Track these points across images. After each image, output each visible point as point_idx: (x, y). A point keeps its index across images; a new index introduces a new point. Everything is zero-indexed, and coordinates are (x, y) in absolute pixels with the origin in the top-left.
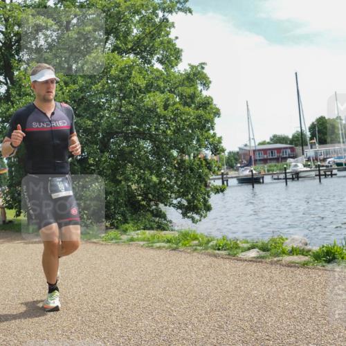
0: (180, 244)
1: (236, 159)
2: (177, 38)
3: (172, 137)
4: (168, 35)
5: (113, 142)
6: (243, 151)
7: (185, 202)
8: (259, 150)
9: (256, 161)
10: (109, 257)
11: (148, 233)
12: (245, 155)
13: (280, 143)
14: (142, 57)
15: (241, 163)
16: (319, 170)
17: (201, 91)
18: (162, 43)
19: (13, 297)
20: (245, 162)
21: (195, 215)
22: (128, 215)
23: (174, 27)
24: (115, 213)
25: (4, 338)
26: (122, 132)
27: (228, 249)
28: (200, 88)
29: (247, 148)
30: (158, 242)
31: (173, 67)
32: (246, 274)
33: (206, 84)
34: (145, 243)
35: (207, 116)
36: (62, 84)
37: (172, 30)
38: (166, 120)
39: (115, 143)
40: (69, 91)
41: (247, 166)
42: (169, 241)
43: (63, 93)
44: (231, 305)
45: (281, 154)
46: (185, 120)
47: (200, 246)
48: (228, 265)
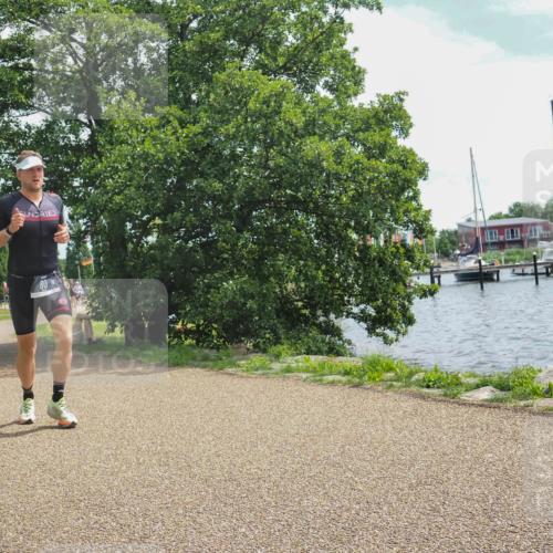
0: (366, 377)
1: (453, 243)
2: (356, 49)
3: (350, 206)
4: (342, 45)
5: (256, 217)
6: (466, 230)
7: (371, 311)
8: (491, 228)
9: (485, 245)
10: (252, 396)
11: (314, 360)
12: (468, 235)
13: (527, 216)
14: (301, 81)
15: (461, 250)
18: (333, 57)
19: (107, 457)
20: (467, 246)
21: (388, 332)
22: (281, 332)
23: (351, 31)
24: (261, 327)
25: (96, 518)
26: (270, 200)
27: (444, 386)
28: (394, 133)
29: (471, 225)
30: (331, 374)
31: (349, 96)
32: (473, 427)
34: (309, 375)
35: (407, 174)
36: (176, 123)
37: (349, 35)
38: (338, 179)
39: (260, 218)
40: (187, 136)
41: (472, 253)
42: (347, 373)
43: (178, 139)
44: (451, 475)
45: (527, 235)
46: (371, 181)
47: (397, 380)
48: (443, 411)
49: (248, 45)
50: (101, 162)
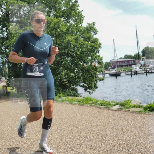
0: (84, 103)
1: (109, 65)
2: (82, 11)
3: (80, 55)
6: (112, 62)
7: (86, 85)
8: (119, 61)
9: (117, 66)
11: (70, 98)
13: (129, 58)
15: (111, 67)
16: (146, 70)
17: (93, 35)
18: (76, 13)
19: (11, 125)
21: (90, 90)
22: (61, 90)
25: (8, 143)
27: (106, 105)
28: (93, 33)
29: (114, 60)
30: (75, 102)
32: (114, 116)
33: (96, 32)
34: (69, 102)
35: (95, 46)
38: (77, 47)
41: (114, 68)
42: (79, 101)
44: (107, 129)
45: (129, 63)
46: (86, 48)
47: (93, 103)
48: (106, 112)
49: (52, 9)
50: (10, 42)
